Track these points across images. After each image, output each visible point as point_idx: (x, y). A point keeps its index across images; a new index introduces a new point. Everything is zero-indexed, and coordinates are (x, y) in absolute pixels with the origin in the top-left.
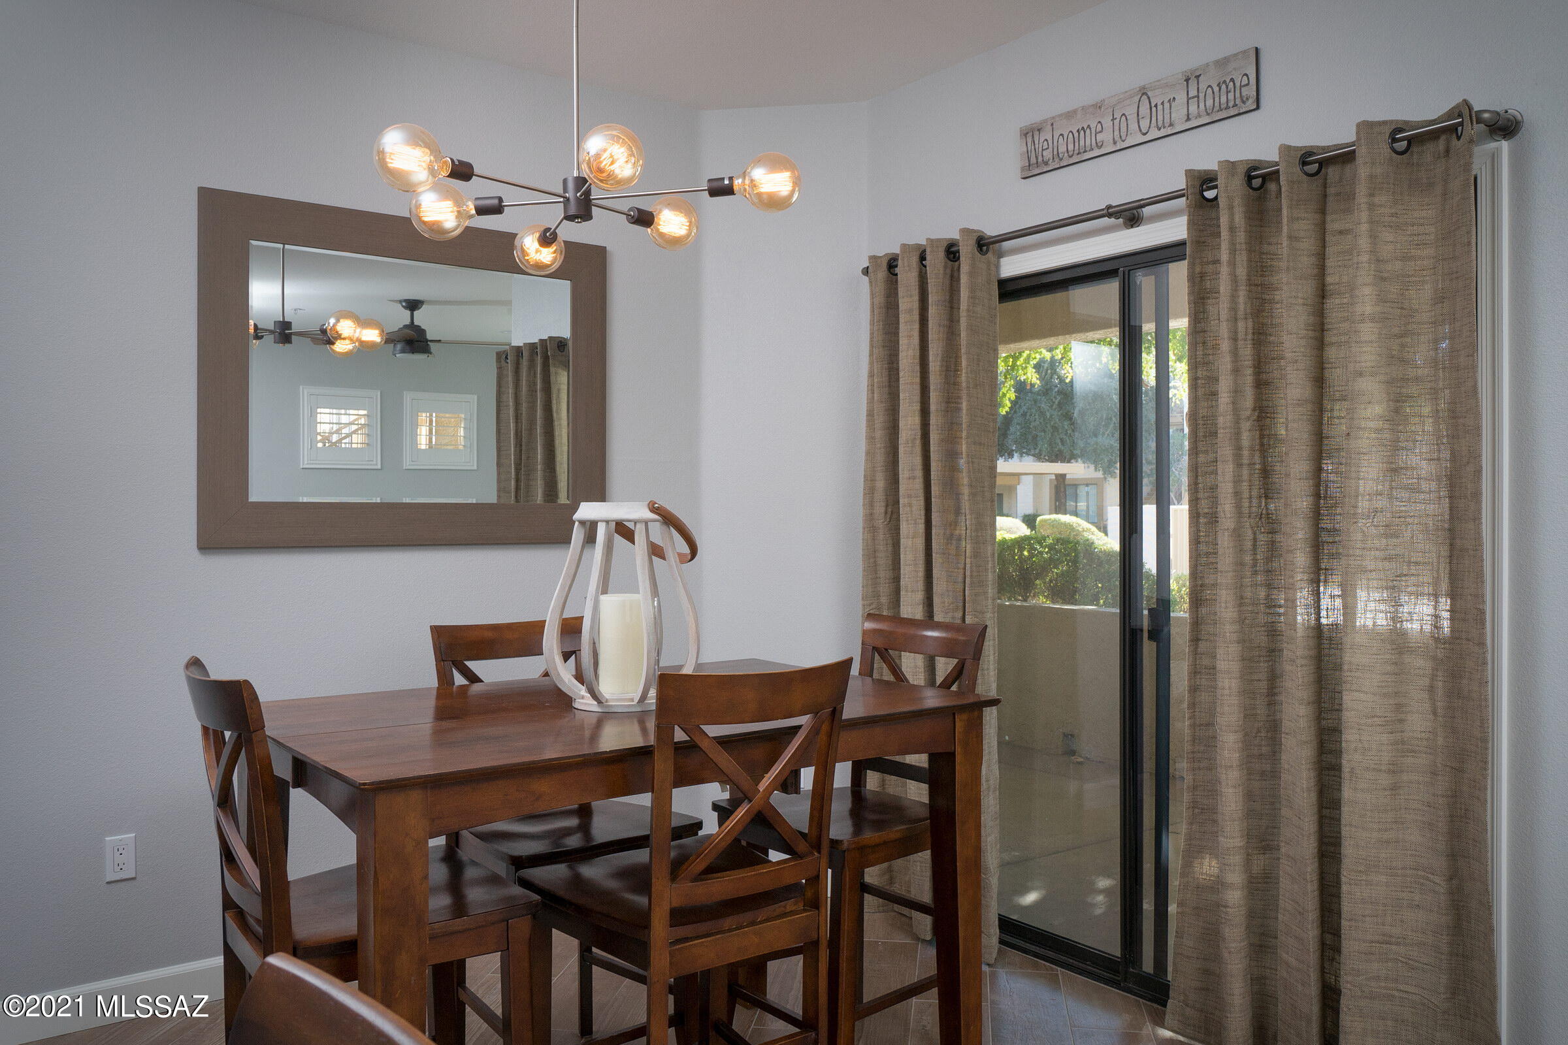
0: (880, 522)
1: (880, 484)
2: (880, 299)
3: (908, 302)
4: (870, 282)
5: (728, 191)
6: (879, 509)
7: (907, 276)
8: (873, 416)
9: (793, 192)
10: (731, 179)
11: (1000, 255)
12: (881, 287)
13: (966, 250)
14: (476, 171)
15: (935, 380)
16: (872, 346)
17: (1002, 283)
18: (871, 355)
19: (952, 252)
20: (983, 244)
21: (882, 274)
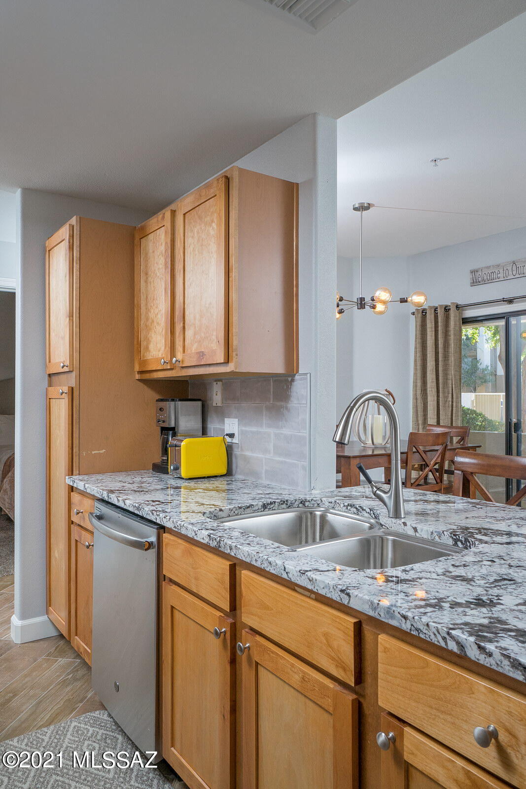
0: (419, 397)
1: (419, 384)
2: (419, 323)
3: (430, 325)
4: (416, 318)
5: (406, 301)
6: (419, 392)
7: (430, 317)
8: (416, 361)
9: (424, 302)
10: (407, 298)
11: (463, 310)
12: (419, 319)
13: (453, 309)
14: (344, 299)
15: (441, 350)
16: (416, 338)
17: (463, 319)
18: (416, 341)
19: (447, 309)
20: (458, 307)
21: (420, 315)
